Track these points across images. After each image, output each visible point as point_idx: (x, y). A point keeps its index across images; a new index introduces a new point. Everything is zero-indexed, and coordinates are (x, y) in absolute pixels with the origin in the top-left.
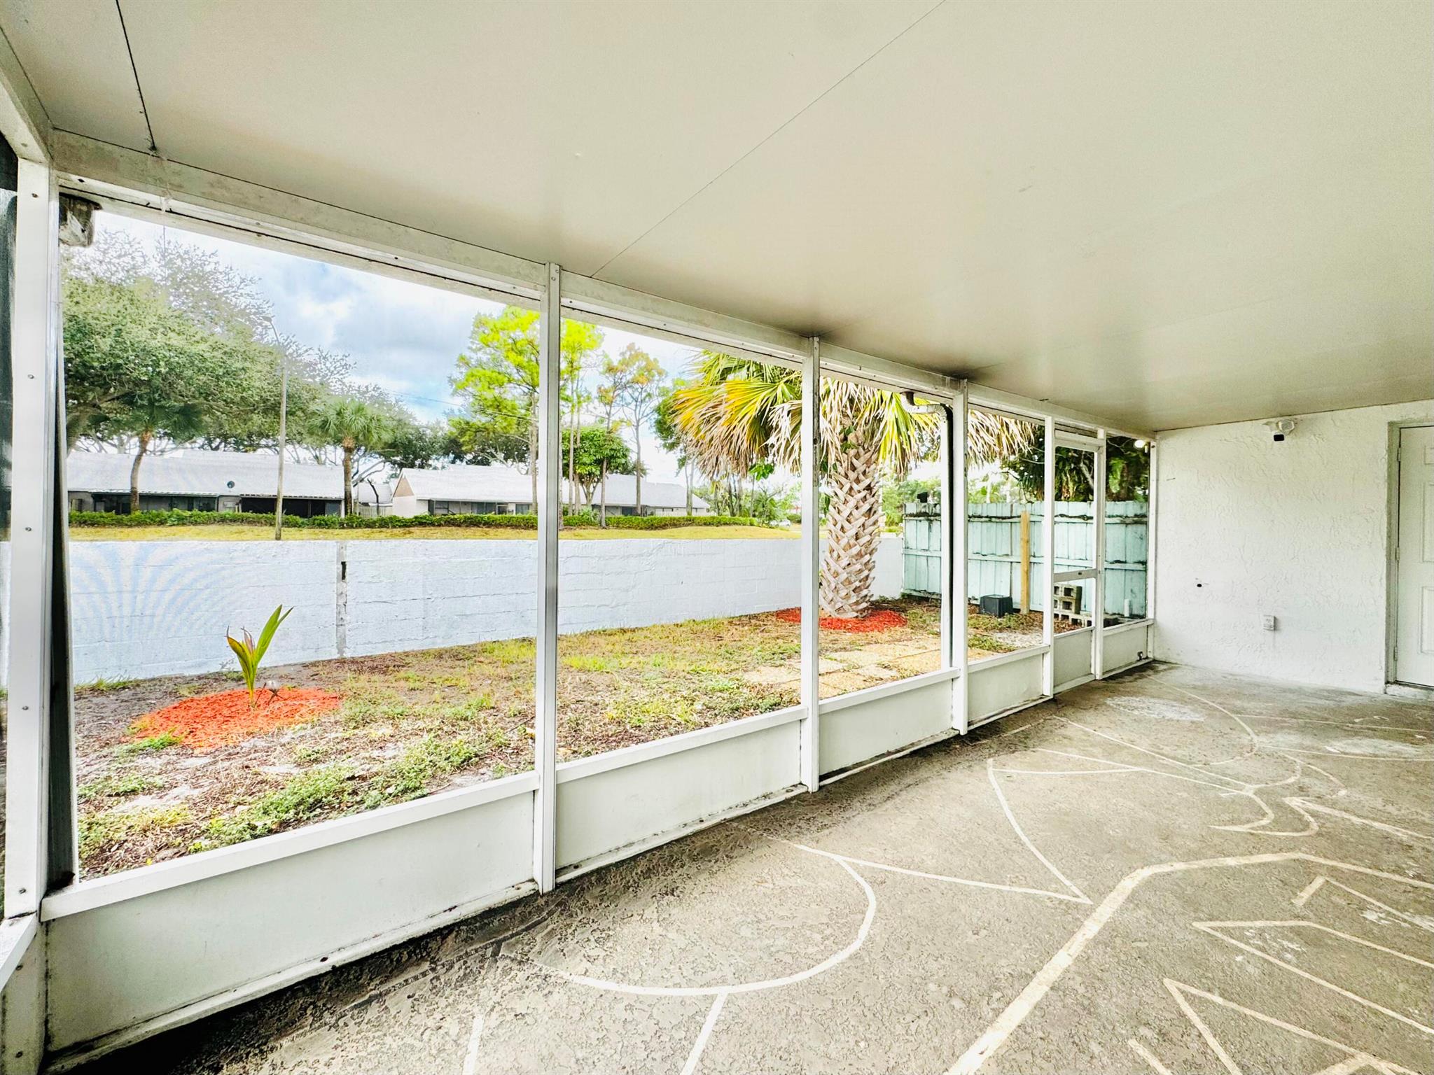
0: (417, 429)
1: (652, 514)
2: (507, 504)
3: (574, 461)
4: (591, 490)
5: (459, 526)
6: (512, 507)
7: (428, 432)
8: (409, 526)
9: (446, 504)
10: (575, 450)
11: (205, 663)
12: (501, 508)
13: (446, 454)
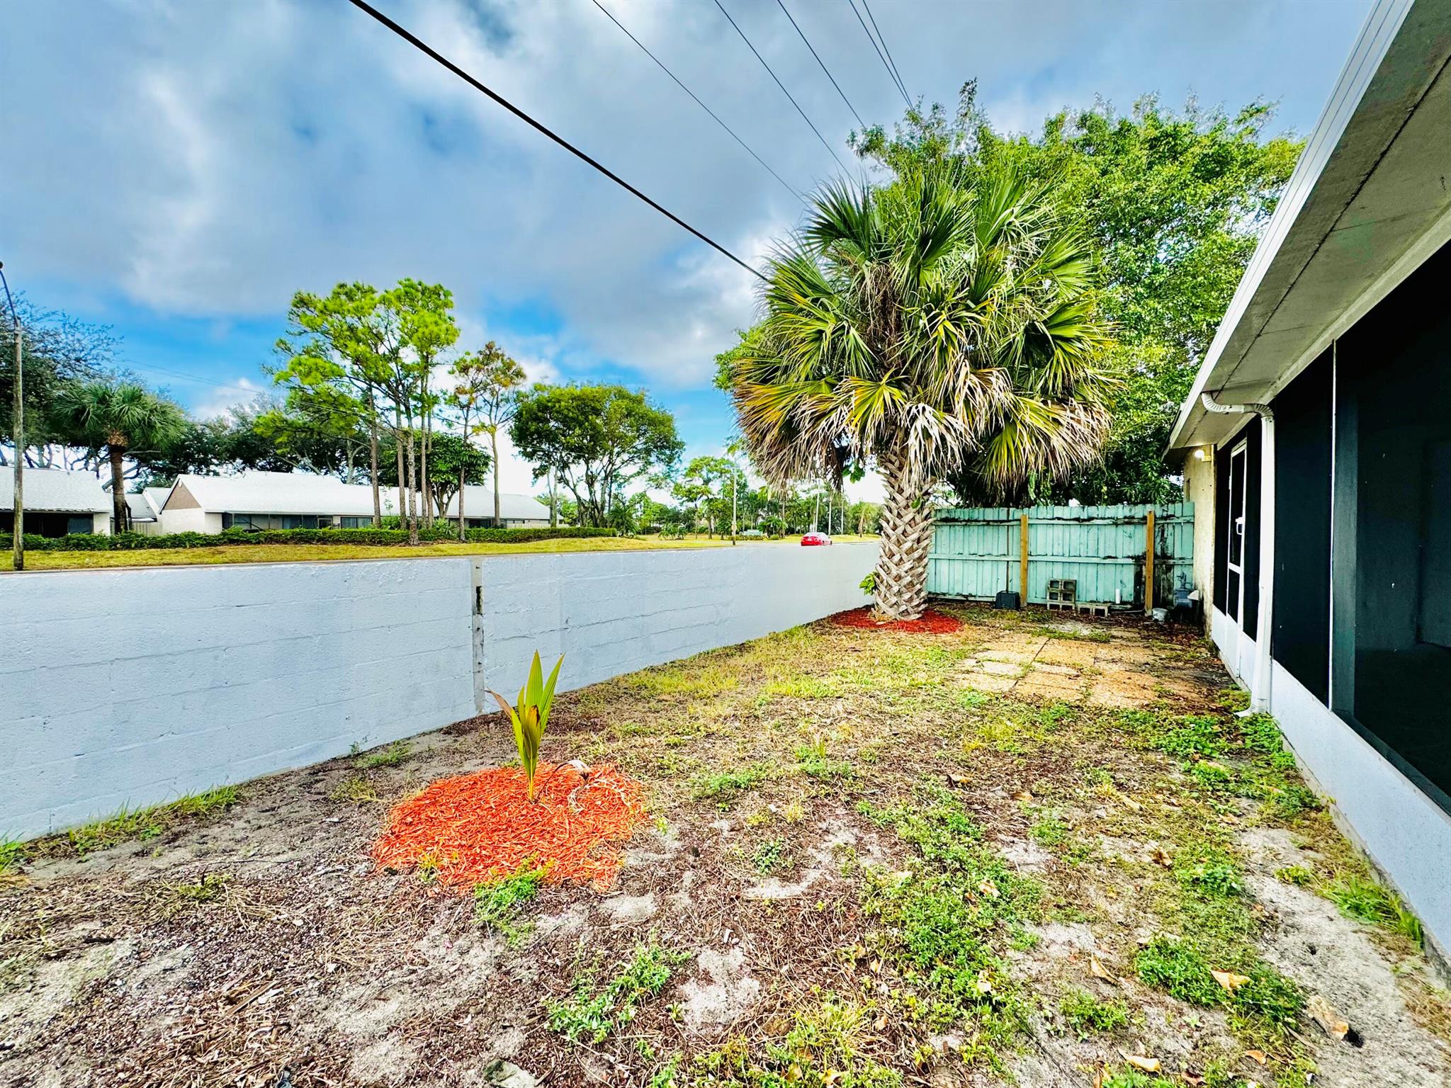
0: (192, 428)
1: (502, 526)
2: (331, 516)
3: (427, 468)
4: (445, 499)
5: (286, 543)
6: (337, 521)
7: (207, 431)
8: (216, 545)
9: (248, 517)
10: (427, 456)
11: (319, 747)
12: (324, 520)
13: (232, 458)
